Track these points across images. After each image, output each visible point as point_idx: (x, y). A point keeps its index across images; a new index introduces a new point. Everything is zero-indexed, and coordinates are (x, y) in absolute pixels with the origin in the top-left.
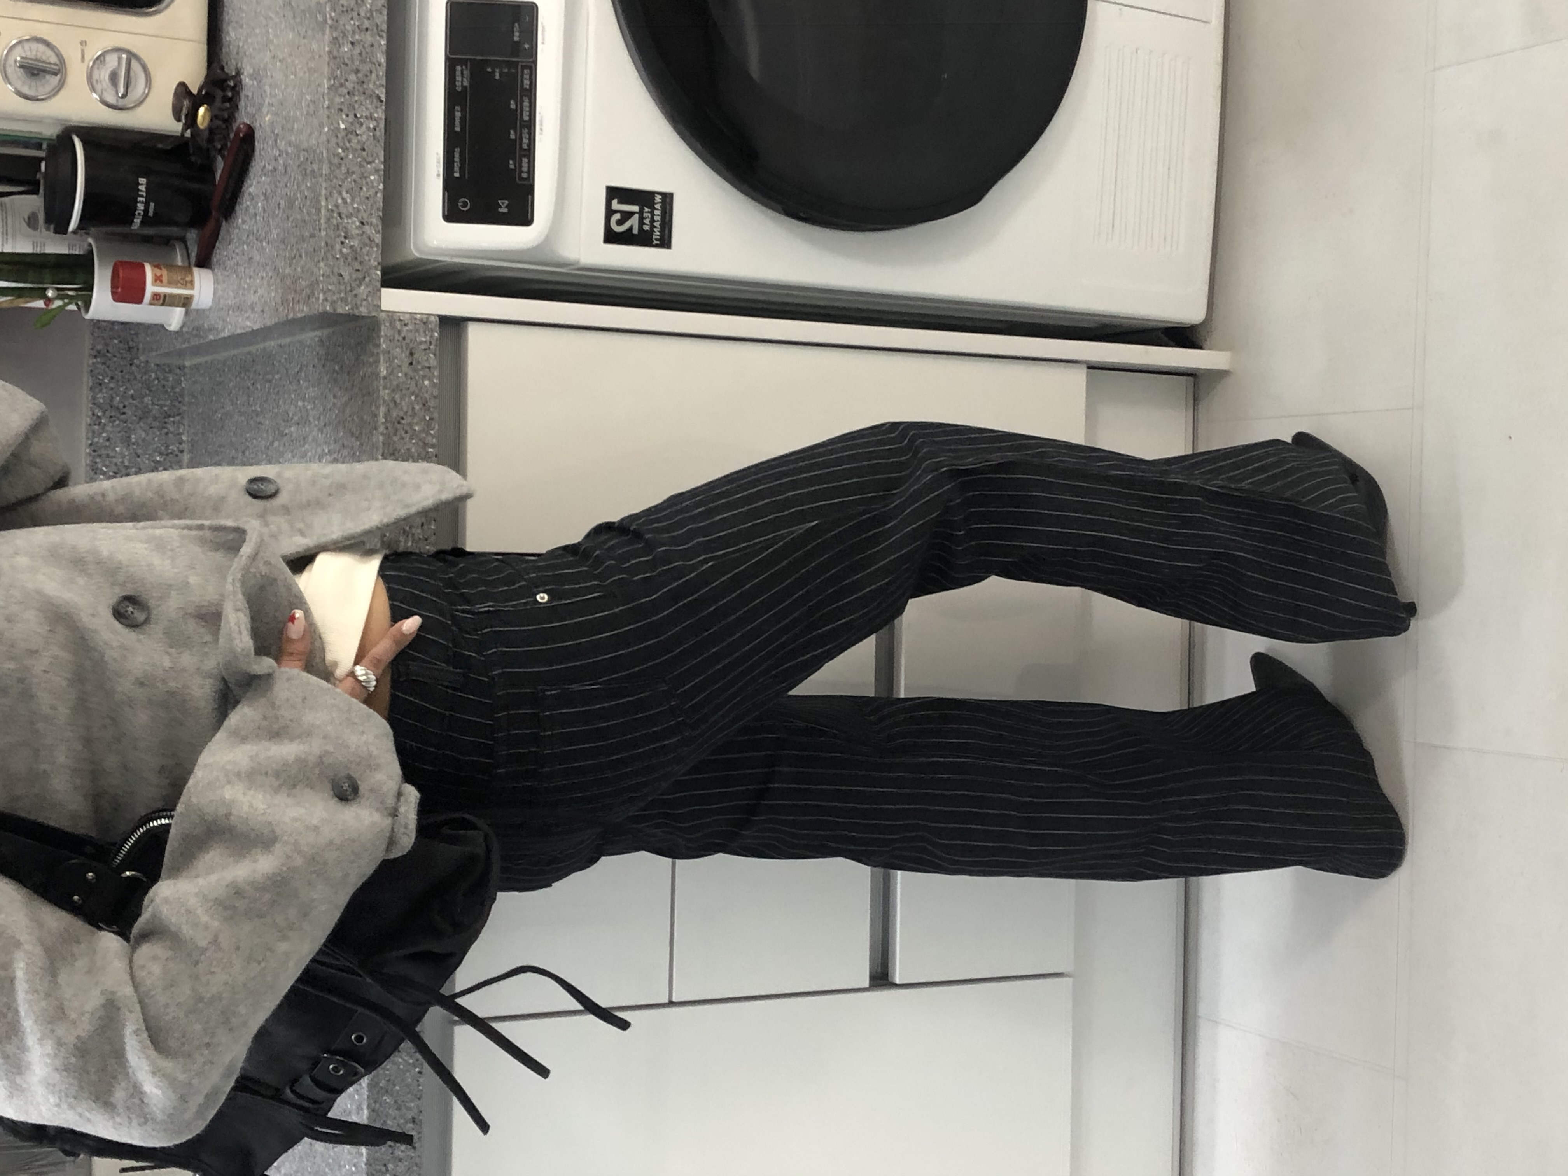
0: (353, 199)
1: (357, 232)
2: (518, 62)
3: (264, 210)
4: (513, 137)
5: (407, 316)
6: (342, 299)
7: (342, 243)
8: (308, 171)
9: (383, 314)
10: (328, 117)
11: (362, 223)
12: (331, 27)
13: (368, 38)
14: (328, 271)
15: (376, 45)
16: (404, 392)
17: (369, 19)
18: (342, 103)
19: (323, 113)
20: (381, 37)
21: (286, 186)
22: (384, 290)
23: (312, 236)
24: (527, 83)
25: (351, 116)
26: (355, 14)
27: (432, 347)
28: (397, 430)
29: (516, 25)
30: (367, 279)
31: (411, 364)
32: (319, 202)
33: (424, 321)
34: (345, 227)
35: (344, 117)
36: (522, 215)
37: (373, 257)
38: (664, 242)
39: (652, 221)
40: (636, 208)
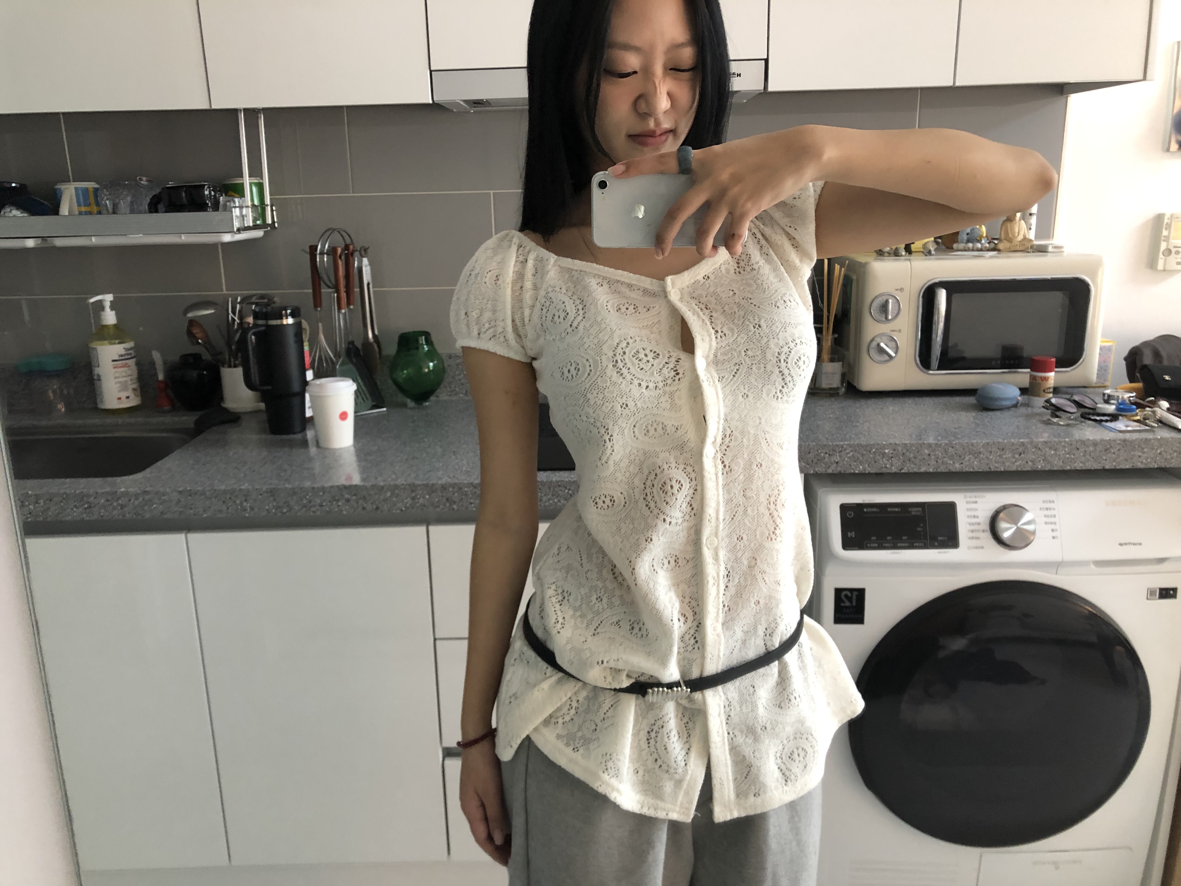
0: (849, 457)
1: (833, 460)
2: (927, 539)
3: (830, 418)
4: (888, 538)
7: (826, 453)
8: (859, 436)
10: (890, 444)
11: (837, 463)
12: (937, 444)
13: (933, 462)
15: (929, 467)
17: (942, 462)
18: (898, 451)
19: (892, 441)
20: (934, 469)
21: (846, 427)
23: (827, 439)
24: (917, 544)
25: (892, 456)
26: (945, 455)
29: (947, 538)
30: (808, 466)
34: (834, 454)
35: (891, 452)
36: (848, 544)
37: (820, 469)
38: (837, 621)
39: (847, 613)
40: (854, 604)
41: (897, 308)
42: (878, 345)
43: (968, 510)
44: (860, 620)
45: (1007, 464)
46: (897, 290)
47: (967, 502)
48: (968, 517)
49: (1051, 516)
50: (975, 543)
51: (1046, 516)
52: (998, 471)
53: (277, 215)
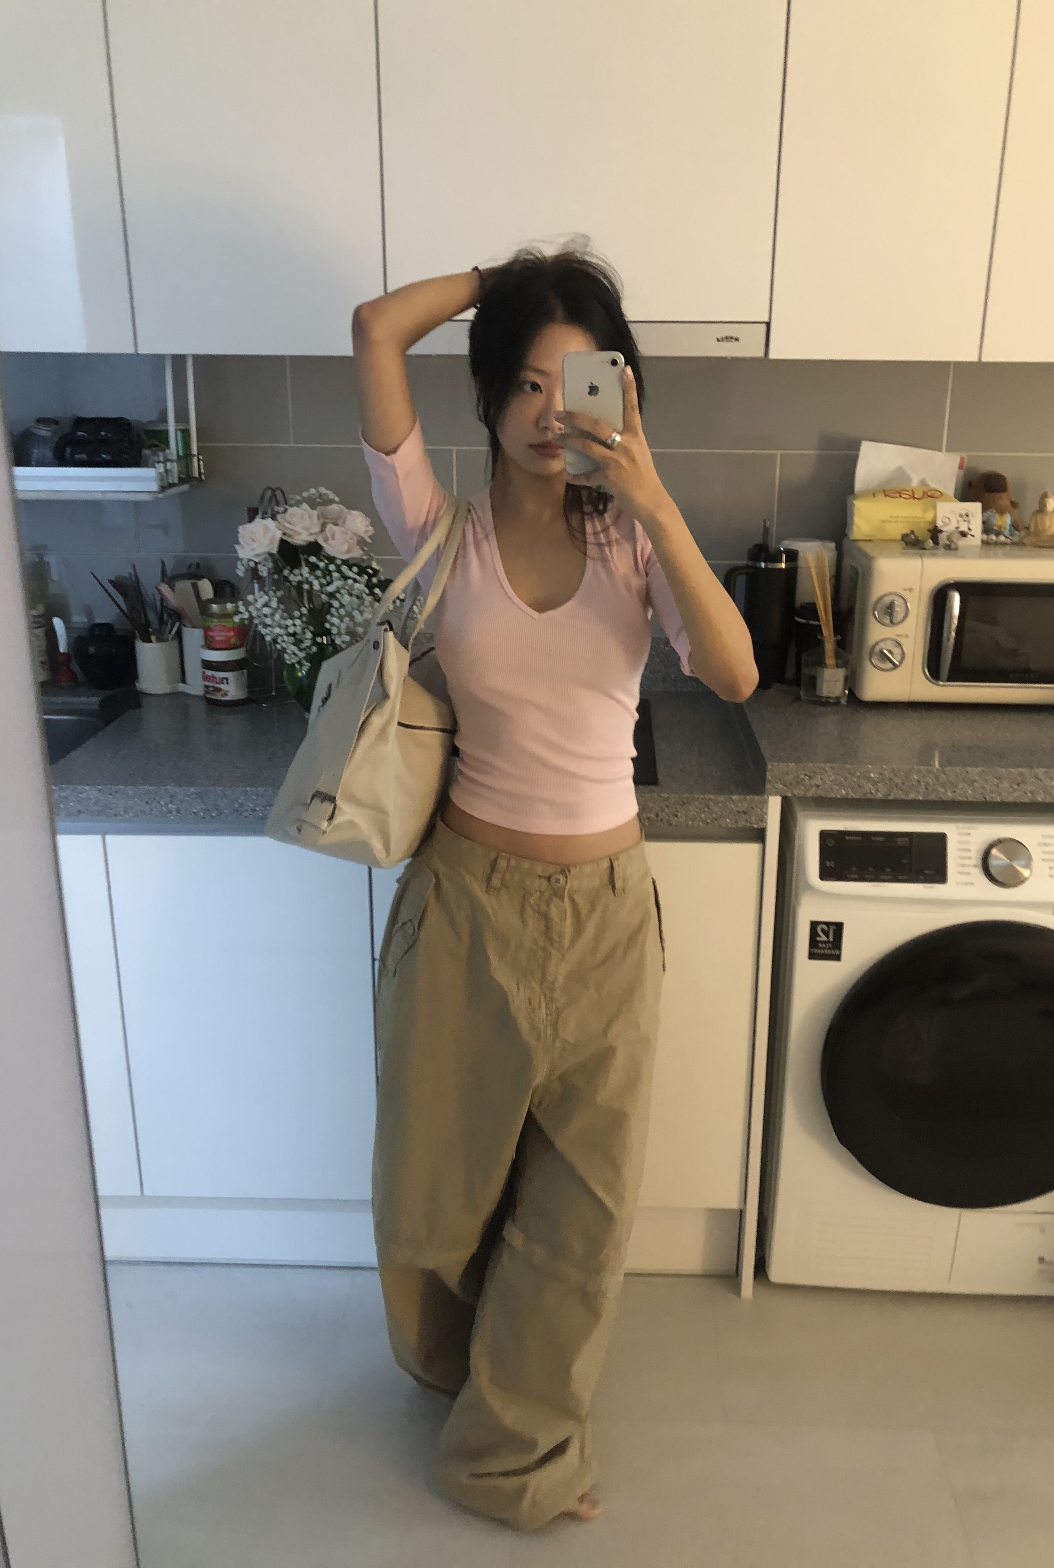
1: (813, 783)
2: (913, 872)
4: (871, 870)
5: (766, 811)
6: (774, 775)
7: (807, 775)
10: (878, 768)
11: (818, 786)
13: (922, 789)
14: (789, 767)
15: (919, 794)
16: (723, 810)
17: (933, 790)
18: (885, 775)
19: (879, 764)
20: (924, 797)
22: (780, 798)
24: (900, 877)
25: (877, 780)
26: (937, 784)
27: (749, 824)
29: (933, 872)
30: (785, 788)
31: (739, 812)
33: (763, 819)
34: (815, 777)
36: (826, 874)
37: (799, 792)
38: (812, 956)
39: (824, 949)
40: (831, 939)
41: (904, 611)
42: (882, 652)
43: (960, 842)
44: (837, 958)
45: (1004, 794)
46: (905, 590)
47: (960, 834)
48: (959, 850)
49: (1049, 853)
50: (965, 878)
51: (1045, 853)
52: (994, 802)
53: (204, 466)
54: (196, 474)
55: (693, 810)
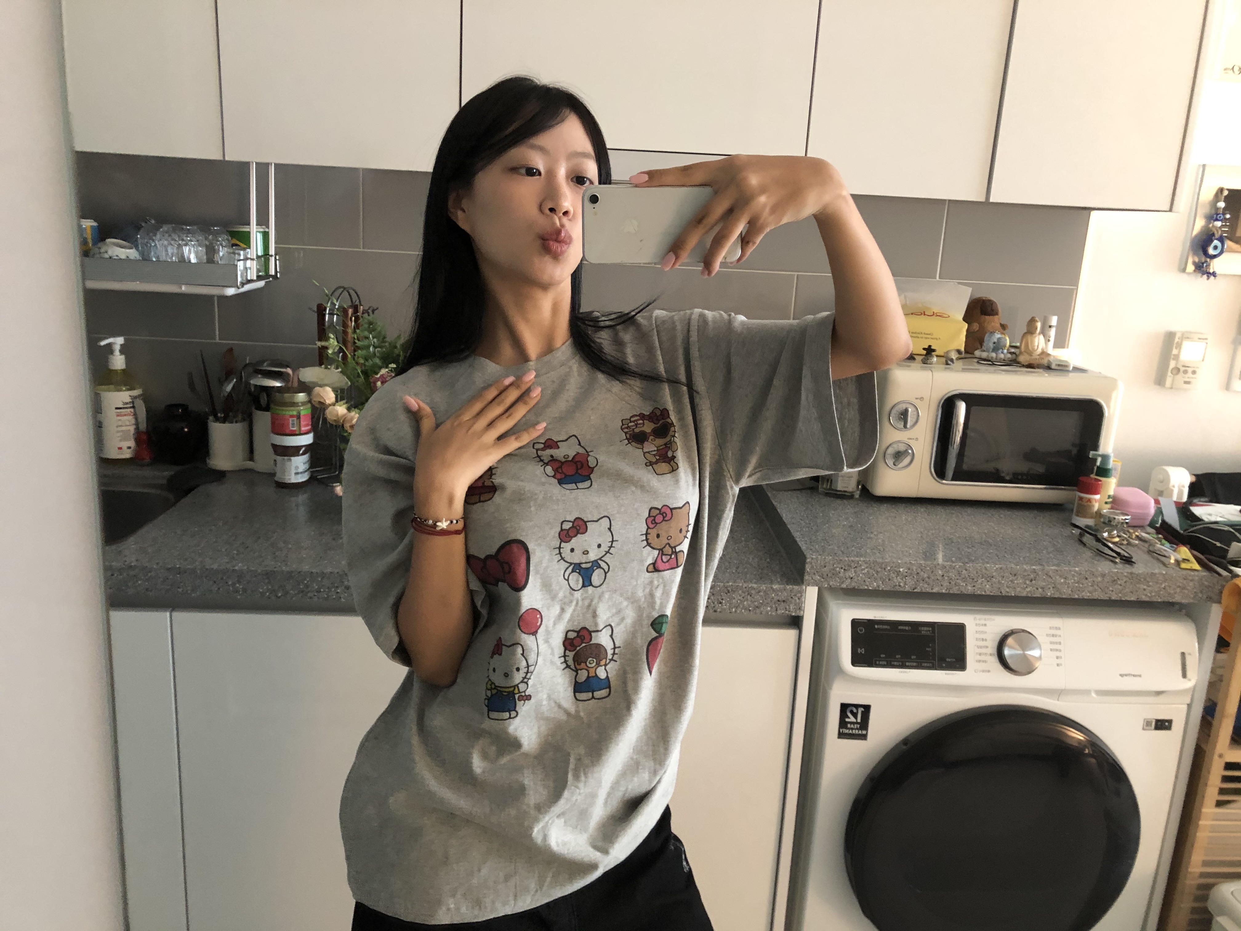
0: (863, 573)
1: (847, 576)
2: (935, 660)
3: (844, 525)
4: (897, 656)
5: (803, 600)
6: (812, 567)
7: (842, 568)
8: (874, 551)
9: (804, 587)
10: (906, 563)
11: (852, 578)
13: (946, 584)
14: (827, 561)
15: (942, 587)
16: (764, 598)
17: (955, 584)
18: (913, 570)
19: (907, 560)
20: (946, 590)
21: (861, 538)
22: (816, 588)
23: (843, 553)
24: (924, 664)
25: (905, 574)
26: (958, 577)
27: (787, 612)
28: (744, 593)
29: (954, 660)
30: (822, 580)
31: (779, 601)
32: (861, 556)
33: (800, 607)
34: (849, 570)
35: (906, 571)
37: (834, 583)
38: (841, 735)
39: (852, 729)
40: (859, 720)
41: (915, 417)
43: (977, 632)
44: (864, 737)
45: (1018, 589)
46: (917, 399)
47: (976, 625)
48: (977, 639)
49: (1056, 643)
50: (982, 666)
51: (1051, 643)
52: (1008, 596)
53: (280, 265)
54: (272, 272)
55: (737, 597)
